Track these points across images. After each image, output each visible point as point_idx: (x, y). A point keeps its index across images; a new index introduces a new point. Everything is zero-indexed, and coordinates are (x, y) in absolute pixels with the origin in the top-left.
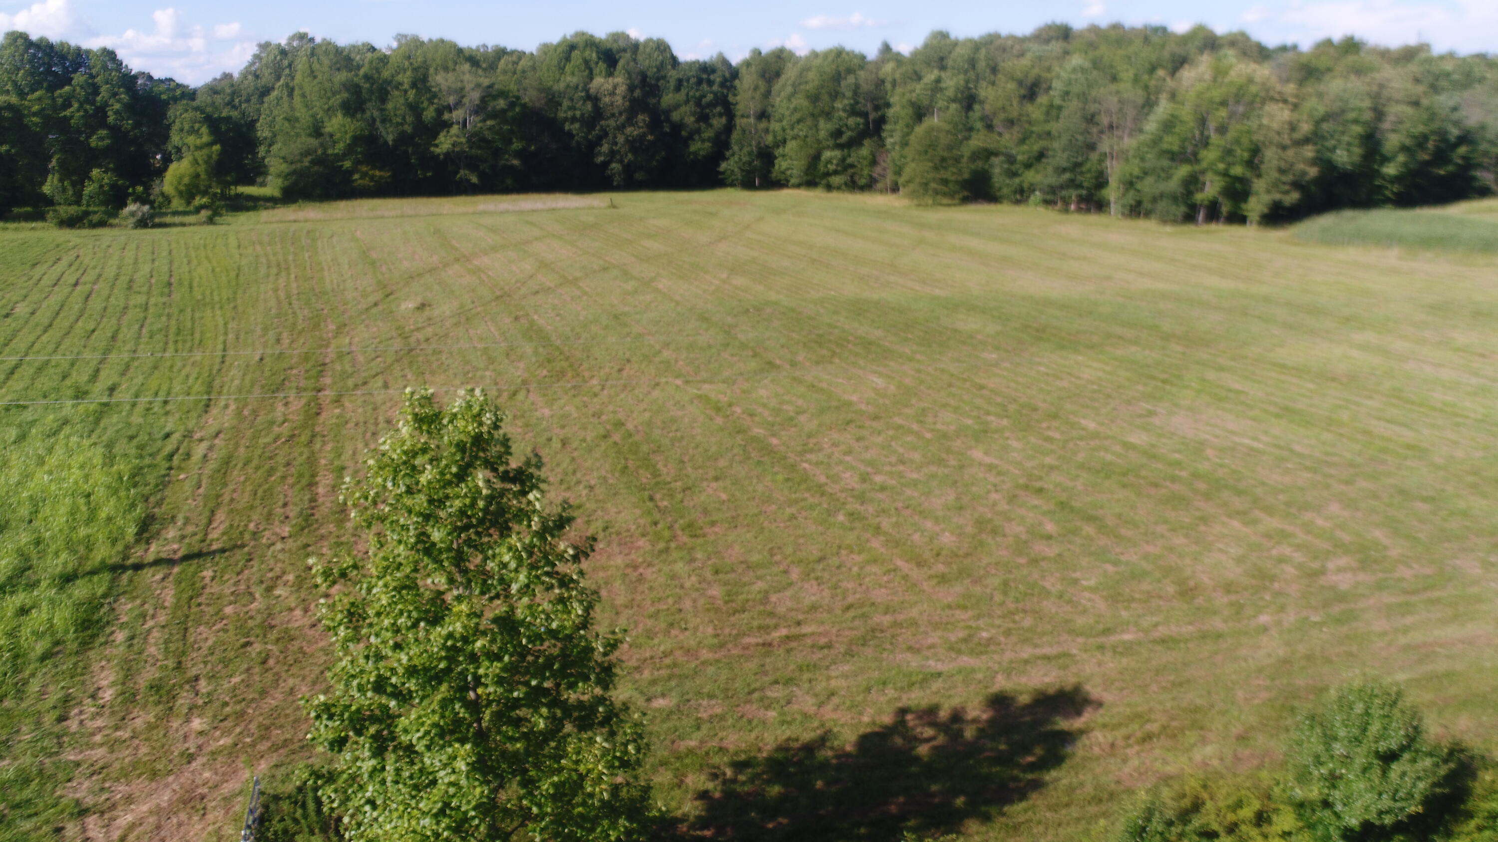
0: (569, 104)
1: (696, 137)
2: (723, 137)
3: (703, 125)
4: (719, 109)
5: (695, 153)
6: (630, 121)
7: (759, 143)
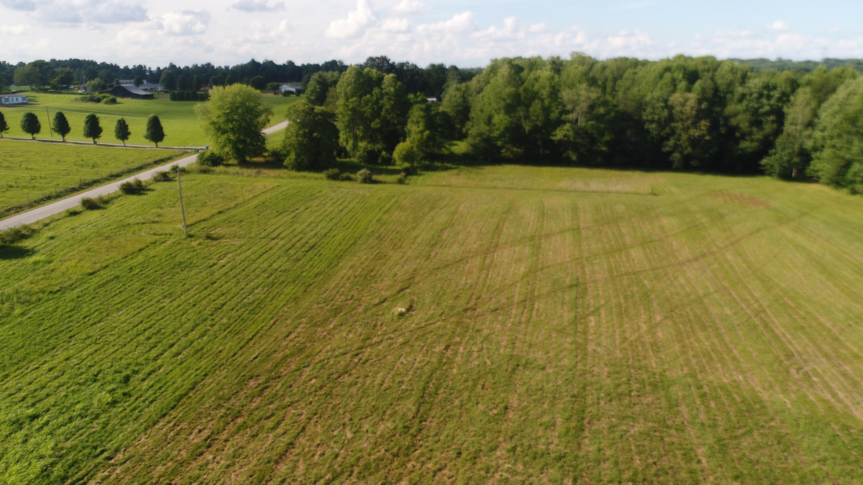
0: (651, 110)
1: (748, 138)
2: (771, 138)
3: (754, 129)
4: (772, 118)
5: (743, 150)
6: (695, 124)
7: (801, 145)
